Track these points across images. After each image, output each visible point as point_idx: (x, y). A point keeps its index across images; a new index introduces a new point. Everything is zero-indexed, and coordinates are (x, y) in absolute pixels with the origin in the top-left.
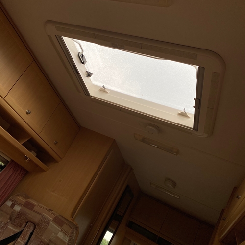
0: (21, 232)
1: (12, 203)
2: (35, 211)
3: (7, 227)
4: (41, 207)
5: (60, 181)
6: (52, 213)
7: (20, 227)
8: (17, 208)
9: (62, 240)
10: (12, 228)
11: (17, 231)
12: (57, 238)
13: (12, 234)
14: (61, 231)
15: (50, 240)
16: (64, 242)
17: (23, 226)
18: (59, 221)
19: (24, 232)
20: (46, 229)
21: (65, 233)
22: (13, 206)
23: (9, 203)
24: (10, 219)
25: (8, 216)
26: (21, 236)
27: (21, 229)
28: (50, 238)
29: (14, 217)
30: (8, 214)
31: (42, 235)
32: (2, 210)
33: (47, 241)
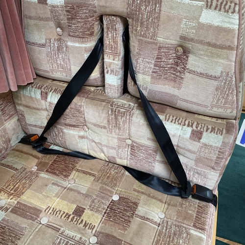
0: (101, 41)
3: (67, 47)
7: (92, 34)
9: (219, 30)
10: (77, 45)
11: (91, 44)
12: (201, 26)
14: (209, 6)
15: (183, 38)
16: (228, 31)
17: (97, 28)
19: (106, 42)
20: (158, 18)
24: (59, 25)
25: (52, 24)
26: (107, 50)
28: (181, 32)
29: (64, 22)
30: (47, 19)
31: (154, 34)
32: (30, 18)
33: (173, 41)
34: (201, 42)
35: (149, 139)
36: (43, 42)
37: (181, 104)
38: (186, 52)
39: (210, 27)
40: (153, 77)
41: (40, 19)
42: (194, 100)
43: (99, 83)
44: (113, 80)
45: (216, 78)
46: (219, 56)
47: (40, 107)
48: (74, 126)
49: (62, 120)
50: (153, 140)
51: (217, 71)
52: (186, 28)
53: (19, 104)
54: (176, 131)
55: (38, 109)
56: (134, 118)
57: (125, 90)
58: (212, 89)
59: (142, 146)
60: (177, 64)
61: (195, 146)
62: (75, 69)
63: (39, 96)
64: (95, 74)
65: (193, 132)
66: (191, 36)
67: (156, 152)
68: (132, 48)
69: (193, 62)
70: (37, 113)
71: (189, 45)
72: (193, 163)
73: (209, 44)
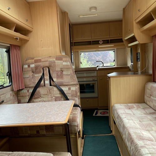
0: (43, 74)
1: (27, 65)
2: (43, 62)
3: (35, 76)
4: (44, 58)
5: (42, 40)
6: (53, 57)
7: (41, 72)
8: (33, 66)
9: (67, 65)
10: (37, 75)
11: (41, 74)
12: (64, 65)
13: (40, 77)
14: (64, 62)
15: (61, 68)
16: (68, 65)
17: (42, 71)
18: (59, 58)
19: (45, 73)
20: (55, 65)
21: (66, 61)
22: (29, 66)
23: (26, 66)
24: (33, 72)
25: (31, 72)
26: (45, 75)
27: (42, 73)
28: (60, 67)
29: (34, 70)
30: (30, 71)
31: (55, 69)
32: (25, 71)
33: (59, 70)
34: (64, 68)
35: (59, 94)
36: (28, 77)
37: (64, 84)
38: (62, 71)
39: (65, 65)
40: (57, 78)
41: (28, 71)
42: (67, 81)
43: (43, 85)
44: (47, 82)
45: (69, 75)
46: (68, 70)
47: (26, 95)
48: (37, 98)
49: (33, 97)
50: (61, 94)
51: (69, 73)
52: (61, 66)
53: (19, 97)
54: (65, 89)
55: (26, 96)
56: (54, 89)
57: (51, 85)
58: (69, 78)
59: (58, 97)
60: (61, 74)
61: (70, 92)
62: (37, 82)
63: (26, 91)
64: (42, 82)
65: (69, 88)
66: (62, 68)
67: (61, 98)
68: (51, 73)
69: (64, 73)
70: (25, 98)
71: (62, 70)
72: (71, 97)
73: (66, 68)
